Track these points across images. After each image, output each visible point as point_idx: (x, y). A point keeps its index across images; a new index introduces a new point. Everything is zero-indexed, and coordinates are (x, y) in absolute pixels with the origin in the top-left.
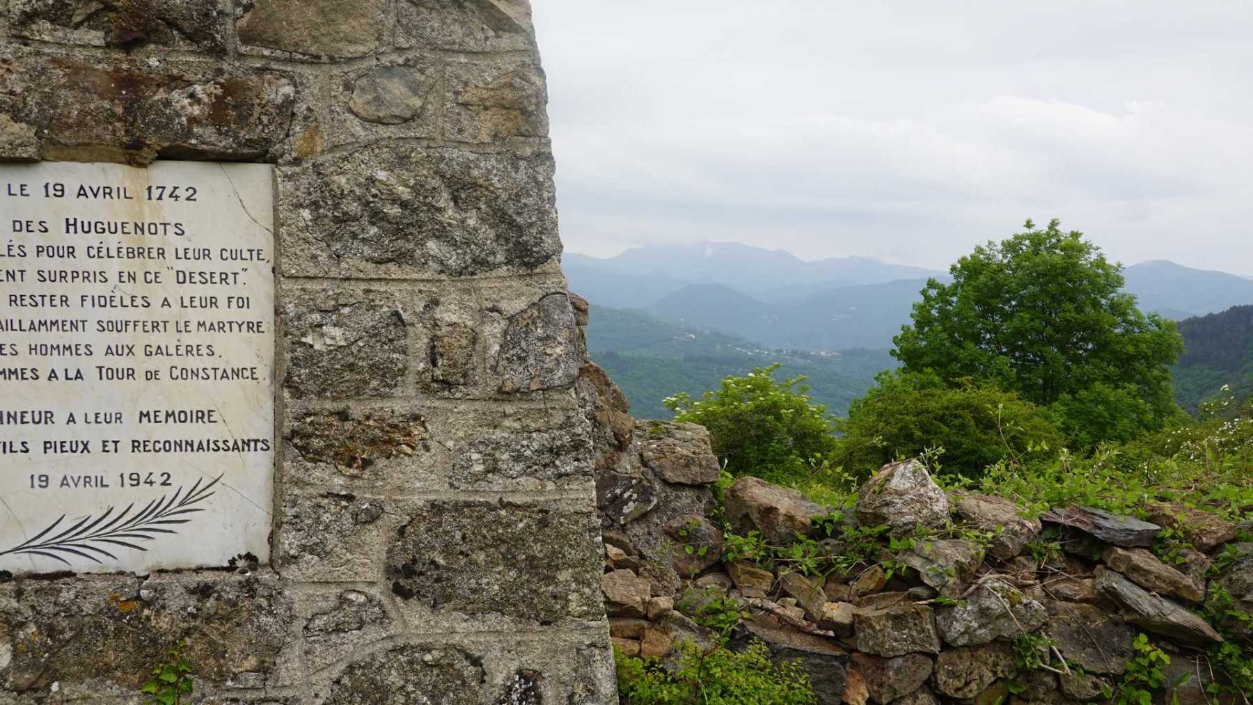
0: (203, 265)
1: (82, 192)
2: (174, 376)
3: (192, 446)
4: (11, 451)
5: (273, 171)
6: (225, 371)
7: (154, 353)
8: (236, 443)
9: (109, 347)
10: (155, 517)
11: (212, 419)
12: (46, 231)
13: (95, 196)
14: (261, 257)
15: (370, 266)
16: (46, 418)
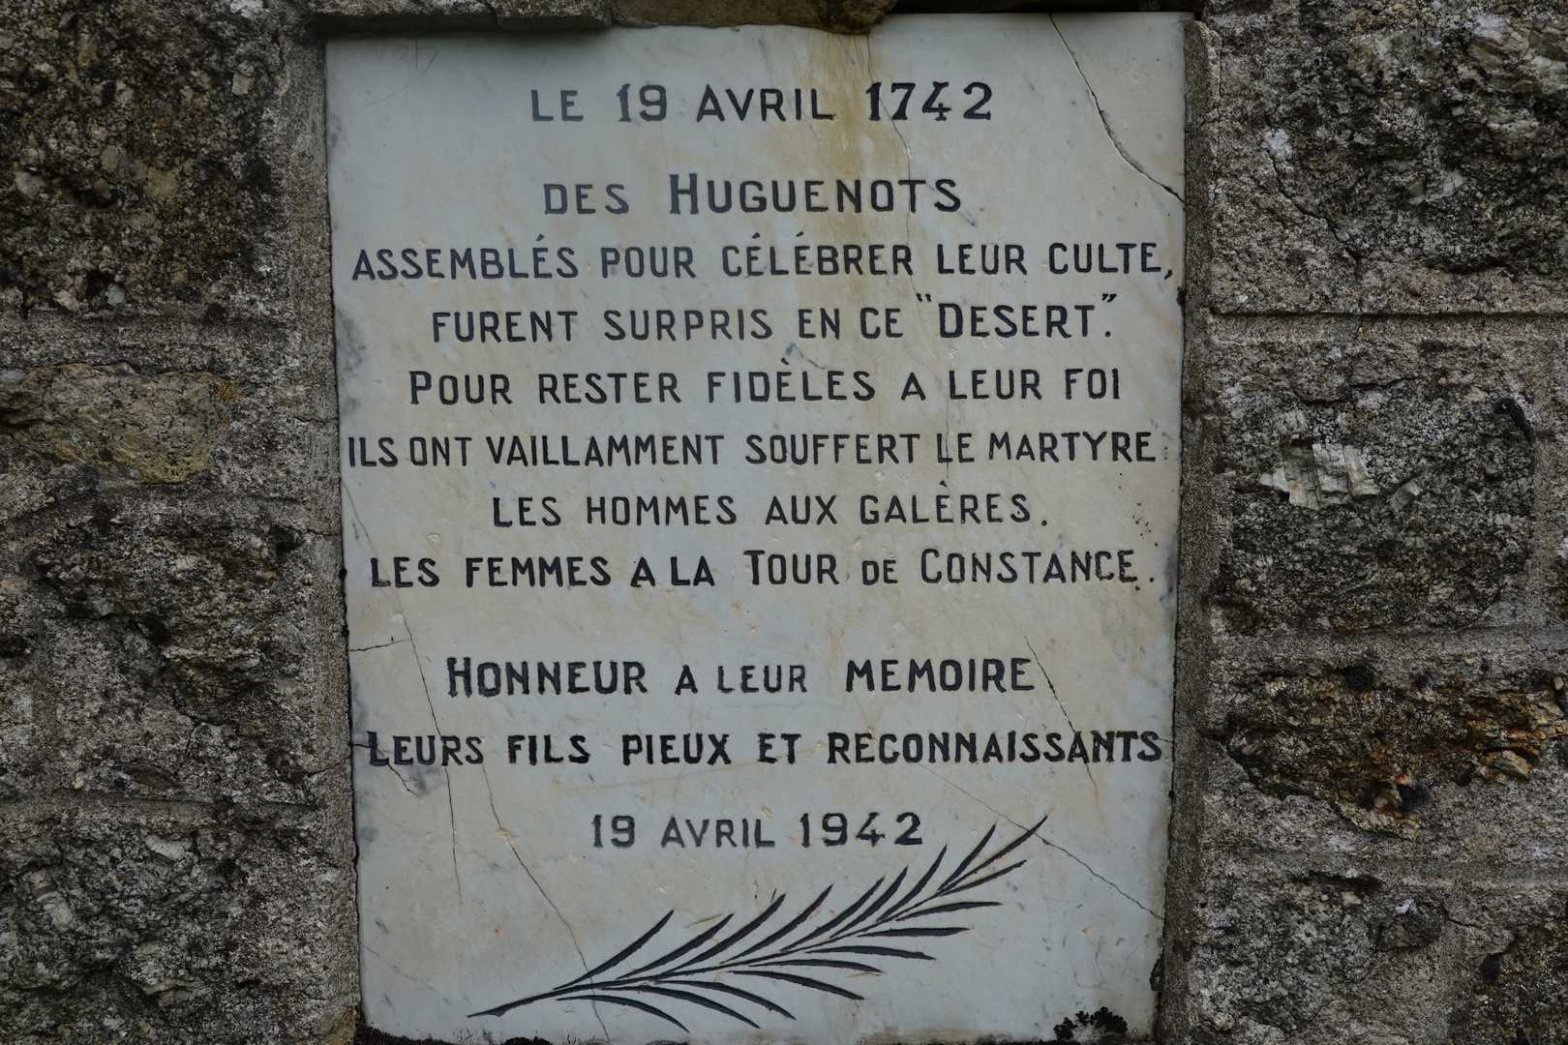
0: (1005, 289)
1: (709, 106)
2: (931, 574)
3: (972, 747)
4: (549, 759)
5: (1189, 31)
6: (1054, 559)
7: (882, 516)
8: (1078, 740)
9: (775, 503)
10: (883, 919)
11: (1022, 680)
12: (624, 208)
13: (742, 113)
14: (1151, 262)
15: (1438, 280)
16: (628, 679)
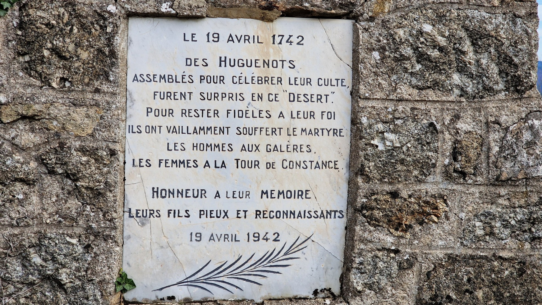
0: (306, 90)
1: (231, 39)
2: (285, 166)
3: (294, 214)
4: (179, 216)
5: (354, 25)
6: (317, 163)
7: (272, 150)
8: (322, 212)
9: (244, 146)
10: (269, 262)
11: (308, 196)
12: (207, 65)
13: (239, 41)
14: (344, 84)
15: (416, 91)
16: (201, 194)
